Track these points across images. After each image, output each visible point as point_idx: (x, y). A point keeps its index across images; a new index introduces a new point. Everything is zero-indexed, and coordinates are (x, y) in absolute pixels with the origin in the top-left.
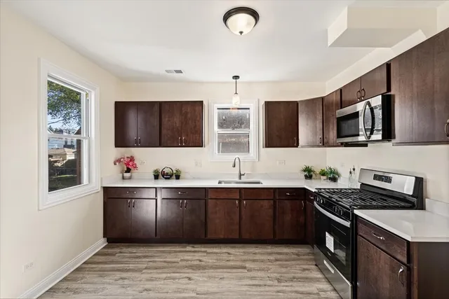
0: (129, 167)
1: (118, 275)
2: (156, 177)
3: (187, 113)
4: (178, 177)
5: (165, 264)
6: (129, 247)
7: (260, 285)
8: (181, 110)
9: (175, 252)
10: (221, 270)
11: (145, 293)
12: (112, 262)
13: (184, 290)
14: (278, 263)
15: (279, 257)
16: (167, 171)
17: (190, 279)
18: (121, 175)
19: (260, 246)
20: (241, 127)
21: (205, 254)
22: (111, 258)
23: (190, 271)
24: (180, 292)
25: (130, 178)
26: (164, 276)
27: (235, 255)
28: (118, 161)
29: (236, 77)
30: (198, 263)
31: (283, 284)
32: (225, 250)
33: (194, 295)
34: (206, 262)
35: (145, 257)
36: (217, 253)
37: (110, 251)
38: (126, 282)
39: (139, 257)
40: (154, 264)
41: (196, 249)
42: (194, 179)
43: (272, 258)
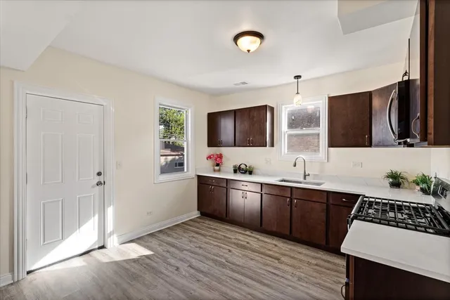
0: (218, 161)
1: (193, 234)
2: (235, 171)
3: (253, 117)
4: (251, 173)
5: (223, 237)
6: (210, 220)
7: (278, 275)
8: (250, 116)
9: (236, 232)
10: (257, 254)
11: (198, 249)
12: (195, 227)
13: (220, 256)
14: (316, 267)
15: (322, 263)
16: (243, 166)
17: (230, 251)
18: (212, 168)
19: (311, 249)
20: (310, 126)
21: (256, 240)
22: (197, 224)
23: (235, 247)
24: (217, 256)
25: (219, 170)
26: (216, 243)
27: (280, 248)
28: (209, 157)
29: (298, 77)
30: (245, 243)
31: (301, 283)
32: (274, 242)
33: (224, 261)
34: (251, 245)
35: (214, 229)
36: (265, 242)
37: (199, 220)
38: (194, 240)
39: (211, 228)
40: (217, 235)
41: (253, 235)
42: (264, 175)
43: (314, 262)
